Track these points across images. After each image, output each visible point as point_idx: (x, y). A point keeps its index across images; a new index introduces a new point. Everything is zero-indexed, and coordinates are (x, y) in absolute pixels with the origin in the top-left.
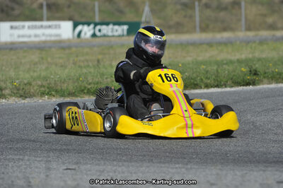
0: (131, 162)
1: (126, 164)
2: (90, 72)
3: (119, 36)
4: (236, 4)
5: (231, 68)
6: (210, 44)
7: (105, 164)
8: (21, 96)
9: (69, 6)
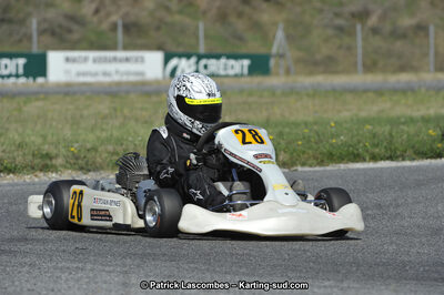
3: (236, 76)
4: (421, 28)
5: (412, 129)
6: (379, 92)
8: (81, 169)
9: (158, 28)
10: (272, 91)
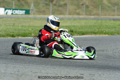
0: (26, 64)
1: (24, 64)
2: (11, 28)
4: (65, 5)
7: (16, 64)
9: (3, 2)
10: (30, 18)
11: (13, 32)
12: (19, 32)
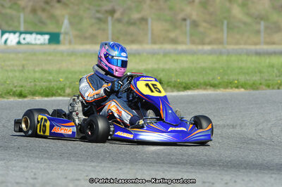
2: (16, 76)
3: (41, 44)
4: (144, 20)
7: (28, 160)
10: (62, 53)
11: (22, 87)
12: (36, 85)
